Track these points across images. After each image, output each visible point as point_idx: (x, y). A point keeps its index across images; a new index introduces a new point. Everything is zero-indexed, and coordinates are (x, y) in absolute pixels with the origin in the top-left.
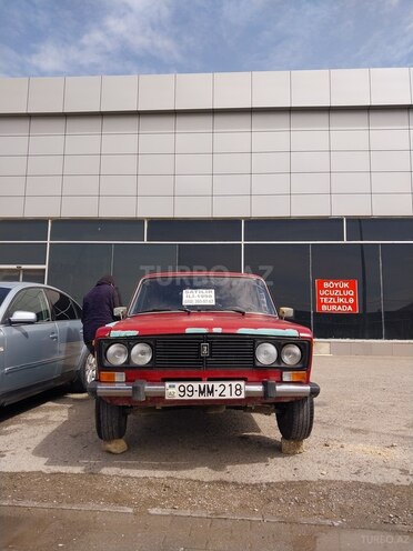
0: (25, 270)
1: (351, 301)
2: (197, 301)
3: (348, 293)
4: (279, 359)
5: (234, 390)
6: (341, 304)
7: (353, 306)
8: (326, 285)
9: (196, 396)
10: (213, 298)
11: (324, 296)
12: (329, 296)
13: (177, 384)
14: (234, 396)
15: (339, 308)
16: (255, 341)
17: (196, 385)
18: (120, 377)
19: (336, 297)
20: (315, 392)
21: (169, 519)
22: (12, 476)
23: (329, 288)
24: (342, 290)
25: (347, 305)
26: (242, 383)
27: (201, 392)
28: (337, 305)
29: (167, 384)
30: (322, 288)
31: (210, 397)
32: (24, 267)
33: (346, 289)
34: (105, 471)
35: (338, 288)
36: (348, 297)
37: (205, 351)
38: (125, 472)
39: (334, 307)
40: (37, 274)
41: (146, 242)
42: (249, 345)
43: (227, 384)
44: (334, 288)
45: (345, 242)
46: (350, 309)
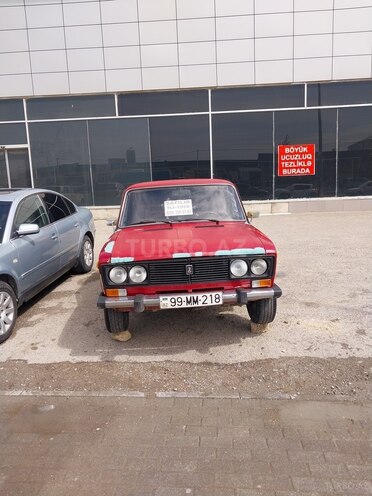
0: (9, 150)
1: (309, 164)
2: (177, 212)
3: (307, 156)
4: (249, 271)
5: (214, 298)
6: (300, 167)
7: (311, 168)
8: (287, 150)
9: (184, 305)
10: (191, 208)
11: (285, 161)
12: (290, 161)
13: (169, 298)
14: (214, 303)
15: (298, 171)
16: (229, 260)
17: (184, 297)
18: (122, 292)
19: (295, 161)
20: (278, 294)
21: (173, 400)
22: (48, 367)
23: (289, 154)
24: (301, 154)
25: (305, 168)
26: (220, 293)
27: (188, 302)
28: (296, 168)
29: (161, 298)
30: (283, 153)
31: (196, 305)
32: (7, 147)
33: (305, 153)
34: (117, 358)
35: (298, 153)
36: (306, 161)
37: (189, 271)
38: (133, 358)
39: (294, 171)
40: (21, 153)
41: (117, 117)
42: (225, 263)
43: (208, 295)
44: (295, 153)
45: (306, 108)
46: (308, 171)
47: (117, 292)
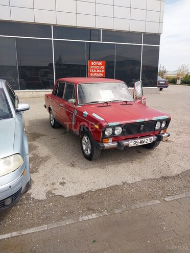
1: (103, 71)
3: (102, 67)
4: (161, 126)
6: (99, 73)
7: (103, 73)
8: (93, 63)
9: (139, 144)
11: (92, 69)
12: (94, 69)
13: (133, 141)
14: (150, 142)
15: (98, 75)
17: (139, 141)
18: (110, 140)
19: (96, 69)
23: (94, 65)
24: (99, 66)
25: (101, 73)
26: (152, 137)
27: (141, 143)
28: (97, 73)
29: (130, 142)
30: (91, 65)
31: (143, 144)
33: (101, 65)
35: (98, 65)
36: (101, 69)
44: (96, 65)
45: (101, 42)
46: (102, 75)
47: (108, 140)
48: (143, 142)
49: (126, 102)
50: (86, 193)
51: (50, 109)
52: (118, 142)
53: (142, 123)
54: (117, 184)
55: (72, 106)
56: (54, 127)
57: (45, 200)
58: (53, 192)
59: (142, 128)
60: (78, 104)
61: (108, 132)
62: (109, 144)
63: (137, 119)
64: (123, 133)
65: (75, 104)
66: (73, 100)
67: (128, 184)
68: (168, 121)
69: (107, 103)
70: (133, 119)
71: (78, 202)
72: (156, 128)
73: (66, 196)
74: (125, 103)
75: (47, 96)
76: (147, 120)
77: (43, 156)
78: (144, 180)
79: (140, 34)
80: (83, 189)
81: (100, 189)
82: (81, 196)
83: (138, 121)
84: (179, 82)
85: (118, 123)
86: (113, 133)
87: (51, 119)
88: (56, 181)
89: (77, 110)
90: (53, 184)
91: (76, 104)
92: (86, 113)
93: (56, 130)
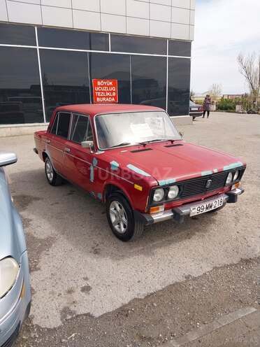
1: (114, 94)
4: (232, 180)
5: (220, 202)
6: (108, 97)
7: (115, 97)
8: (99, 83)
9: (205, 211)
11: (98, 91)
12: (101, 91)
13: (196, 207)
14: (219, 206)
15: (107, 99)
17: (205, 205)
18: (161, 208)
19: (105, 92)
23: (101, 86)
24: (108, 87)
25: (112, 97)
26: (222, 198)
27: (207, 208)
28: (106, 97)
29: (192, 208)
30: (97, 86)
31: (210, 209)
33: (111, 86)
35: (106, 86)
36: (112, 92)
39: (104, 99)
43: (217, 200)
44: (104, 86)
45: (110, 52)
46: (113, 99)
47: (158, 209)
48: (211, 207)
49: (172, 141)
50: (130, 303)
51: (45, 156)
52: (173, 211)
53: (209, 177)
54: (178, 281)
55: (87, 151)
56: (53, 184)
57: (60, 328)
58: (72, 308)
59: (208, 185)
60: (97, 149)
61: (158, 196)
62: (160, 215)
63: (201, 171)
64: (180, 195)
65: (93, 149)
66: (90, 143)
67: (195, 279)
68: (241, 171)
69: (144, 145)
70: (194, 170)
71: (120, 325)
72: (227, 182)
73: (97, 315)
74: (170, 143)
75: (39, 135)
76: (216, 171)
77: (43, 238)
78: (215, 268)
79: (163, 40)
80: (123, 297)
81: (152, 294)
82: (123, 312)
83: (204, 173)
84: (213, 107)
85: (173, 180)
86: (166, 197)
87: (48, 170)
88: (74, 285)
89: (97, 159)
90: (70, 292)
91: (95, 148)
92: (114, 163)
93: (57, 189)
